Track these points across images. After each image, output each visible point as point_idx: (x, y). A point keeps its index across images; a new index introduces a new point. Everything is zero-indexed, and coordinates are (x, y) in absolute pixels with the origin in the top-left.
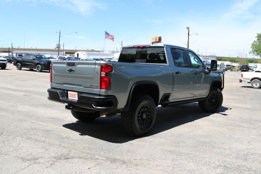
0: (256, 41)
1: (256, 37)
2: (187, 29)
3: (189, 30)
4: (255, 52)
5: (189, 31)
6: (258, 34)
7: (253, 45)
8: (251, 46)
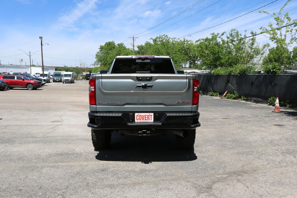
0: (99, 52)
1: (99, 49)
2: (40, 39)
3: (42, 39)
4: (99, 62)
5: (41, 41)
6: (100, 46)
7: (97, 55)
8: (95, 56)
